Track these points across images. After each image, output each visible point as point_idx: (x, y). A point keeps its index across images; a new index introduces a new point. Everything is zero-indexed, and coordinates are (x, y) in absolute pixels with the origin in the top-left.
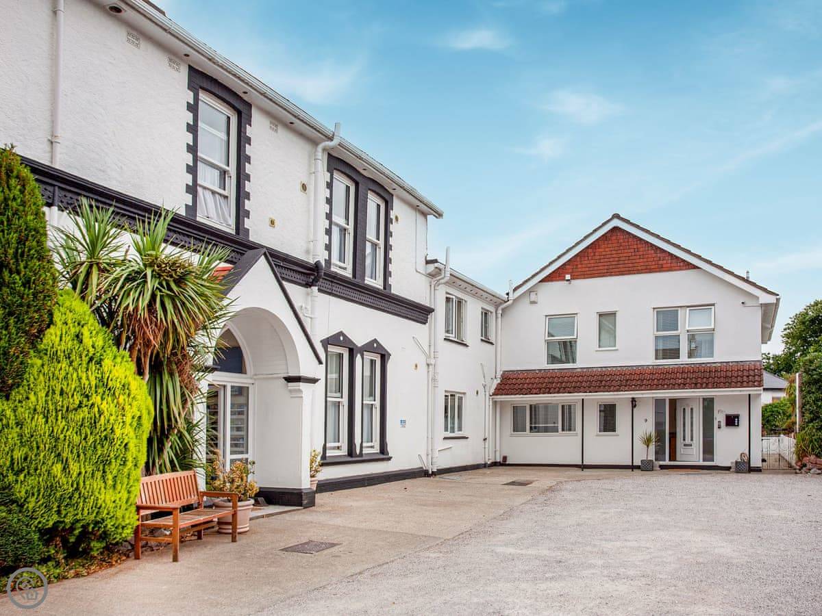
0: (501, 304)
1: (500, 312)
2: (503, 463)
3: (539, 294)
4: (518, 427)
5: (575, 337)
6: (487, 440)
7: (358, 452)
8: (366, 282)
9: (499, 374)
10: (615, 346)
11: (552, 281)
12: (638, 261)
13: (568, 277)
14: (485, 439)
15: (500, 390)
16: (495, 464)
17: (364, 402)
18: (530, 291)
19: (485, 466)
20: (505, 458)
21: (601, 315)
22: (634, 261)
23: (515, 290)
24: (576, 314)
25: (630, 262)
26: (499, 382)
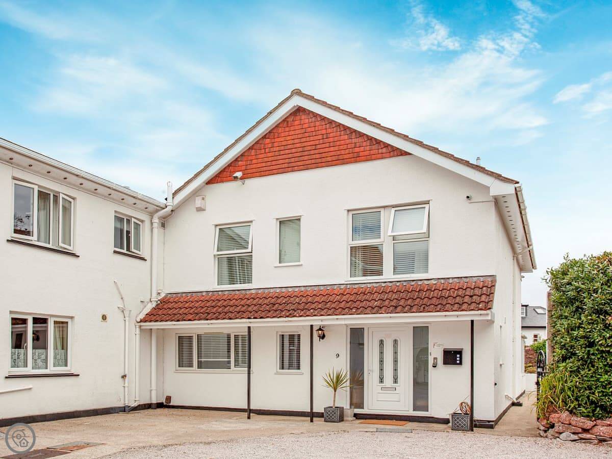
0: (157, 211)
1: (156, 220)
2: (165, 405)
3: (207, 199)
4: (184, 361)
5: (249, 250)
9: (155, 298)
10: (299, 261)
11: (222, 181)
12: (327, 150)
13: (239, 174)
18: (196, 193)
21: (282, 223)
22: (321, 151)
23: (175, 194)
24: (251, 222)
25: (316, 152)
26: (154, 306)
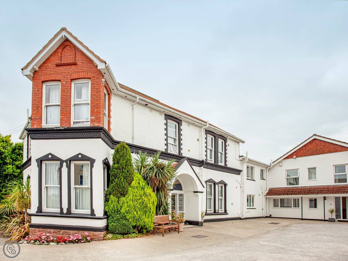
0: (268, 167)
1: (268, 170)
2: (270, 217)
3: (283, 163)
4: (275, 205)
5: (298, 176)
6: (263, 210)
7: (217, 212)
8: (219, 164)
9: (268, 189)
10: (316, 179)
11: (288, 158)
12: (325, 149)
13: (295, 157)
14: (263, 209)
15: (268, 194)
16: (267, 217)
17: (219, 198)
18: (279, 163)
19: (263, 217)
20: (271, 215)
21: (309, 169)
22: (323, 150)
23: (273, 163)
24: (299, 169)
25: (322, 150)
26: (268, 191)
